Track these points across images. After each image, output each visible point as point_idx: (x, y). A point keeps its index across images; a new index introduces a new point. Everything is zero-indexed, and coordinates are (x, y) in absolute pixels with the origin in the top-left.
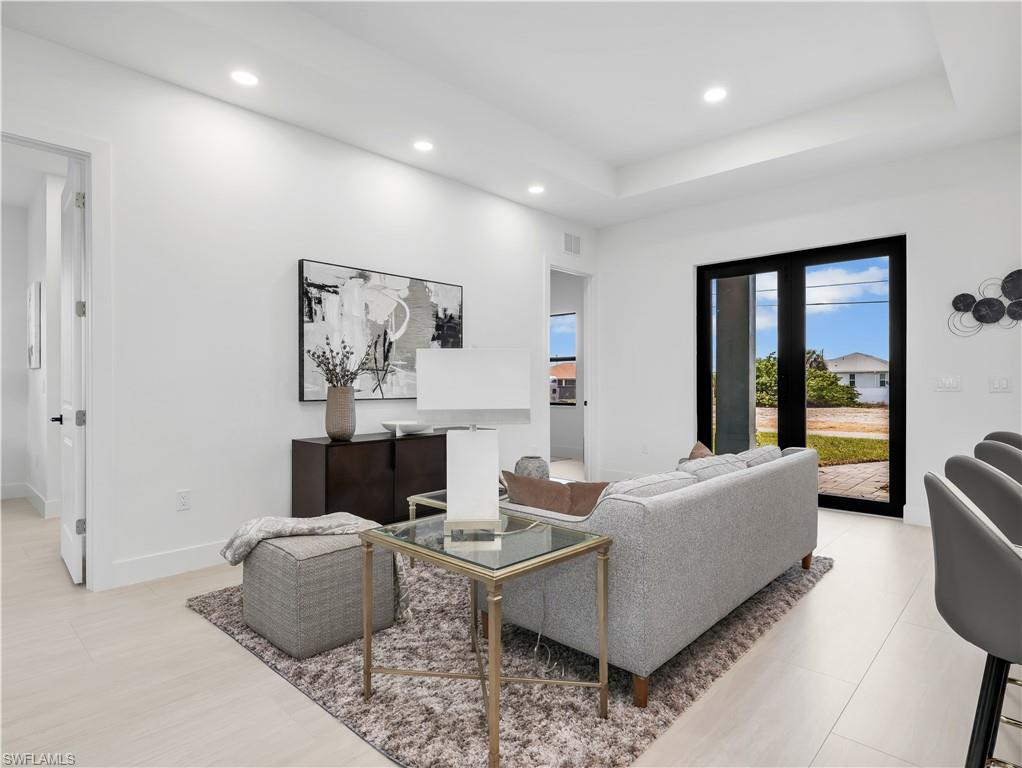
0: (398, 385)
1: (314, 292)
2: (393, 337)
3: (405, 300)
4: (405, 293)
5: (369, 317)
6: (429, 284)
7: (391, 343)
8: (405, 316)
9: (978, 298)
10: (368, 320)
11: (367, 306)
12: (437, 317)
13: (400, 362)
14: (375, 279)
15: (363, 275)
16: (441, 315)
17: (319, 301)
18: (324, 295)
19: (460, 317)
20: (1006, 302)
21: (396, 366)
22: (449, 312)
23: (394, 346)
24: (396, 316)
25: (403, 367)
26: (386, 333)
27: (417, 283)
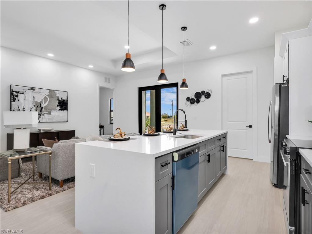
0: (45, 118)
1: (15, 93)
2: (43, 105)
3: (47, 95)
4: (48, 94)
5: (35, 100)
6: (56, 91)
7: (42, 107)
8: (48, 100)
9: (191, 98)
10: (34, 101)
11: (34, 97)
12: (59, 100)
13: (46, 112)
14: (37, 90)
15: (33, 89)
16: (60, 99)
17: (17, 96)
18: (19, 94)
19: (67, 100)
20: (195, 99)
21: (44, 113)
22: (63, 99)
23: (44, 108)
24: (44, 100)
25: (47, 114)
26: (41, 104)
27: (51, 91)
